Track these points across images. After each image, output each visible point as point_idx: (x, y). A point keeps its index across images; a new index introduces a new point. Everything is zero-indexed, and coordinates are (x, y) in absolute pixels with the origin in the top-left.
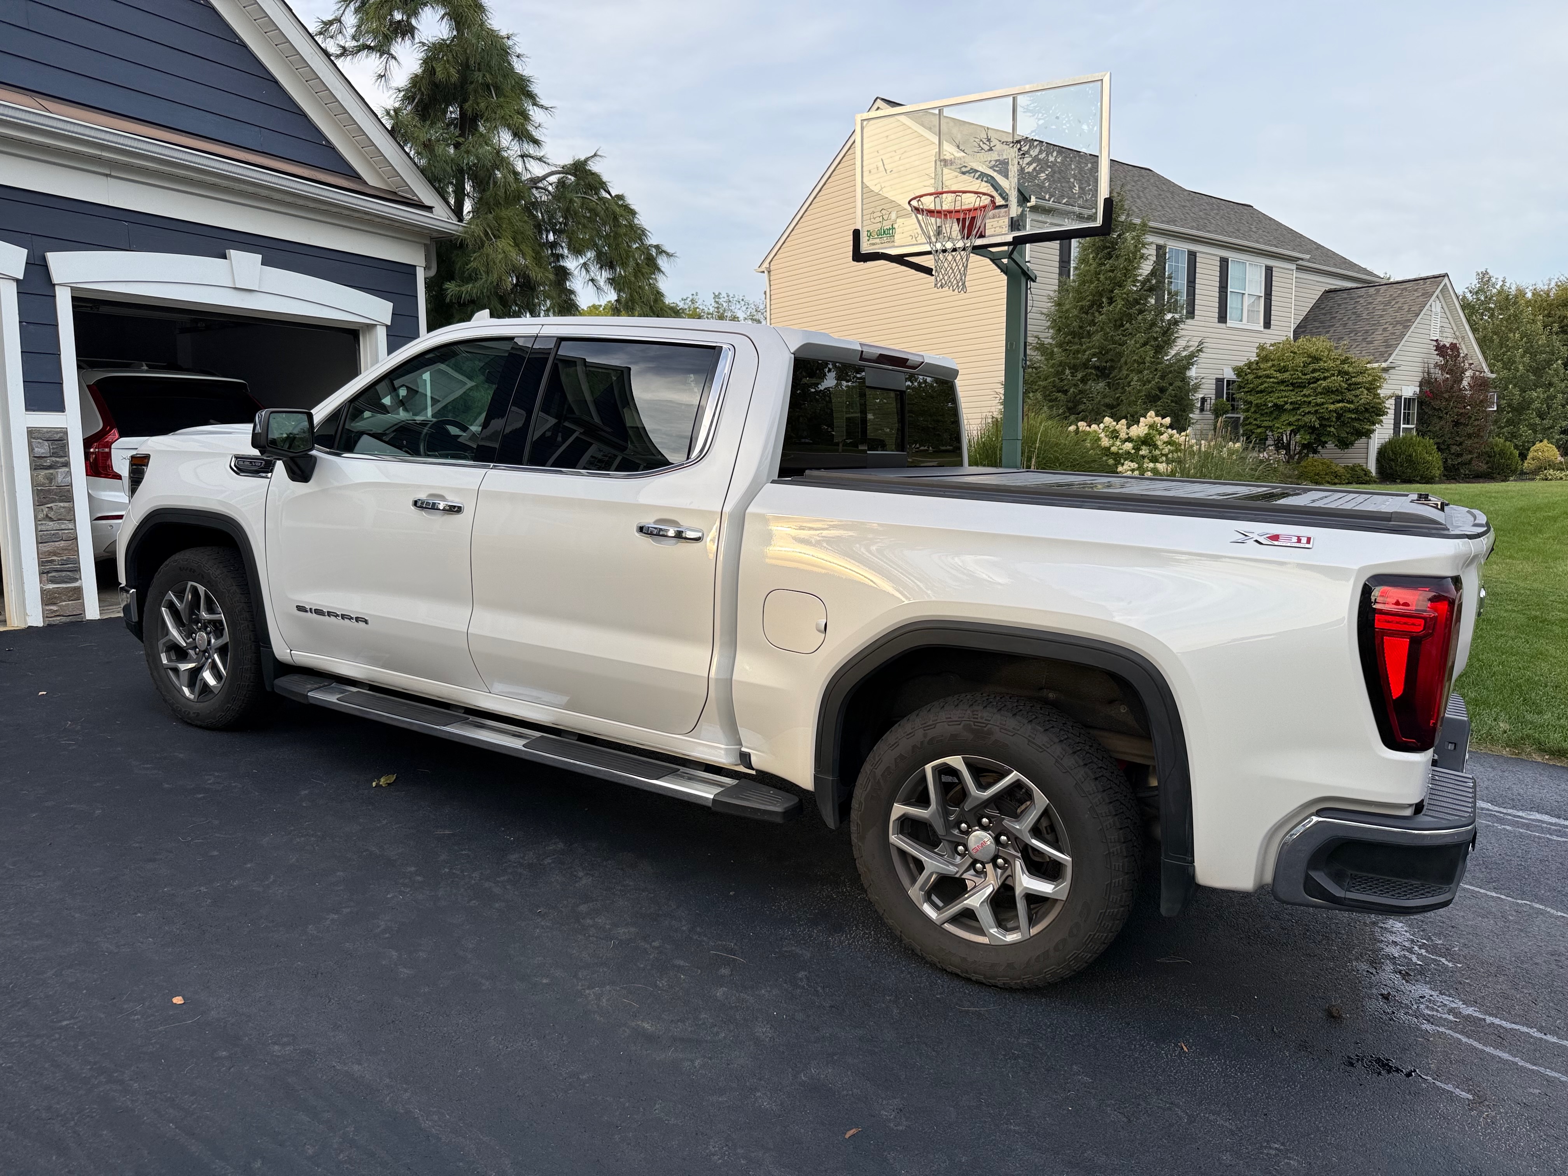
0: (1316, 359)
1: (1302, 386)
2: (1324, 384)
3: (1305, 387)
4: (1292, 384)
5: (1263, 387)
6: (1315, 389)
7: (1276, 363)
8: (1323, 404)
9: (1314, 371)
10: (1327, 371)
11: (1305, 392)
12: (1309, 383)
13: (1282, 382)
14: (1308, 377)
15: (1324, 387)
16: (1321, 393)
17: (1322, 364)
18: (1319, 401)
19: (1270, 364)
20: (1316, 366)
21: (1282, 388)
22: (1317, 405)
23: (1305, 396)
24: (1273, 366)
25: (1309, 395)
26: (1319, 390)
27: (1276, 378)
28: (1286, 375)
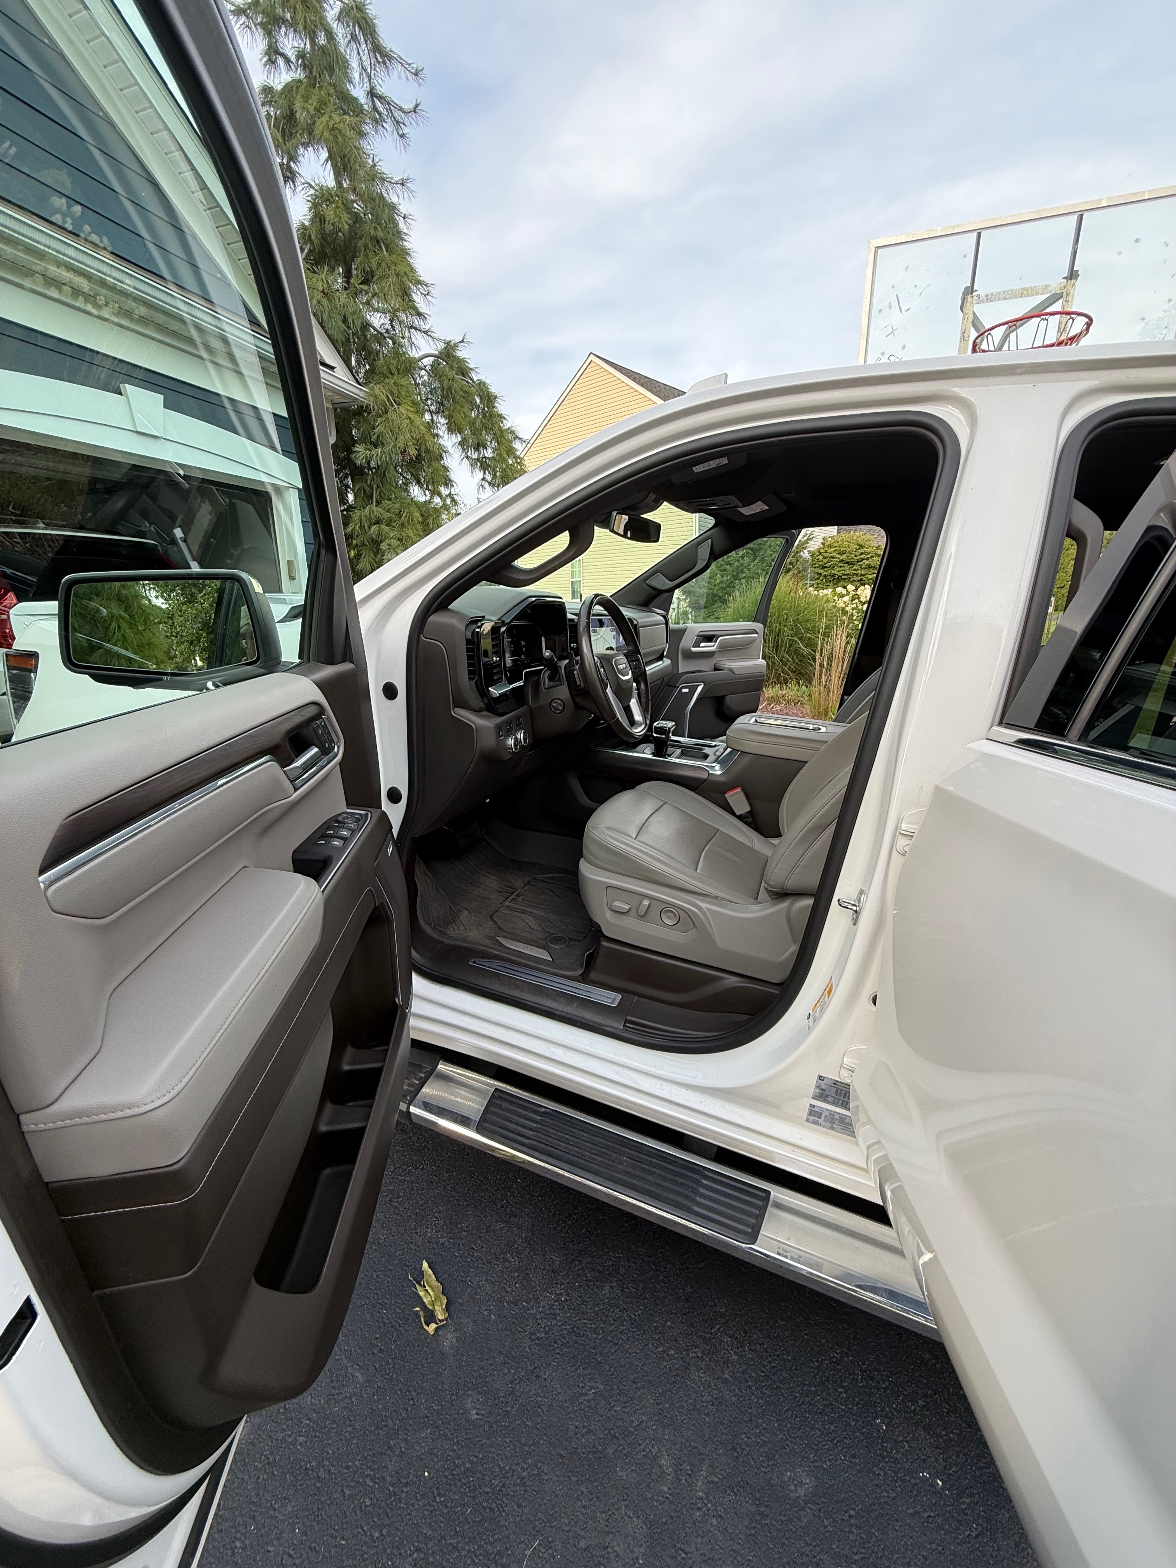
0: (861, 547)
1: (852, 564)
2: (867, 562)
3: (854, 564)
4: (847, 563)
5: (830, 564)
6: (861, 566)
7: (837, 548)
8: (865, 574)
9: (862, 554)
10: (869, 553)
11: (855, 567)
12: (858, 562)
13: (841, 561)
14: (858, 558)
15: (867, 565)
16: (864, 568)
17: (865, 549)
18: (863, 573)
19: (833, 549)
20: (862, 551)
21: (841, 565)
22: (862, 575)
23: (855, 570)
24: (835, 550)
25: (858, 570)
26: (864, 566)
27: (839, 558)
28: (844, 557)
